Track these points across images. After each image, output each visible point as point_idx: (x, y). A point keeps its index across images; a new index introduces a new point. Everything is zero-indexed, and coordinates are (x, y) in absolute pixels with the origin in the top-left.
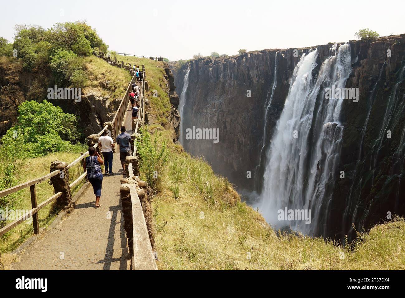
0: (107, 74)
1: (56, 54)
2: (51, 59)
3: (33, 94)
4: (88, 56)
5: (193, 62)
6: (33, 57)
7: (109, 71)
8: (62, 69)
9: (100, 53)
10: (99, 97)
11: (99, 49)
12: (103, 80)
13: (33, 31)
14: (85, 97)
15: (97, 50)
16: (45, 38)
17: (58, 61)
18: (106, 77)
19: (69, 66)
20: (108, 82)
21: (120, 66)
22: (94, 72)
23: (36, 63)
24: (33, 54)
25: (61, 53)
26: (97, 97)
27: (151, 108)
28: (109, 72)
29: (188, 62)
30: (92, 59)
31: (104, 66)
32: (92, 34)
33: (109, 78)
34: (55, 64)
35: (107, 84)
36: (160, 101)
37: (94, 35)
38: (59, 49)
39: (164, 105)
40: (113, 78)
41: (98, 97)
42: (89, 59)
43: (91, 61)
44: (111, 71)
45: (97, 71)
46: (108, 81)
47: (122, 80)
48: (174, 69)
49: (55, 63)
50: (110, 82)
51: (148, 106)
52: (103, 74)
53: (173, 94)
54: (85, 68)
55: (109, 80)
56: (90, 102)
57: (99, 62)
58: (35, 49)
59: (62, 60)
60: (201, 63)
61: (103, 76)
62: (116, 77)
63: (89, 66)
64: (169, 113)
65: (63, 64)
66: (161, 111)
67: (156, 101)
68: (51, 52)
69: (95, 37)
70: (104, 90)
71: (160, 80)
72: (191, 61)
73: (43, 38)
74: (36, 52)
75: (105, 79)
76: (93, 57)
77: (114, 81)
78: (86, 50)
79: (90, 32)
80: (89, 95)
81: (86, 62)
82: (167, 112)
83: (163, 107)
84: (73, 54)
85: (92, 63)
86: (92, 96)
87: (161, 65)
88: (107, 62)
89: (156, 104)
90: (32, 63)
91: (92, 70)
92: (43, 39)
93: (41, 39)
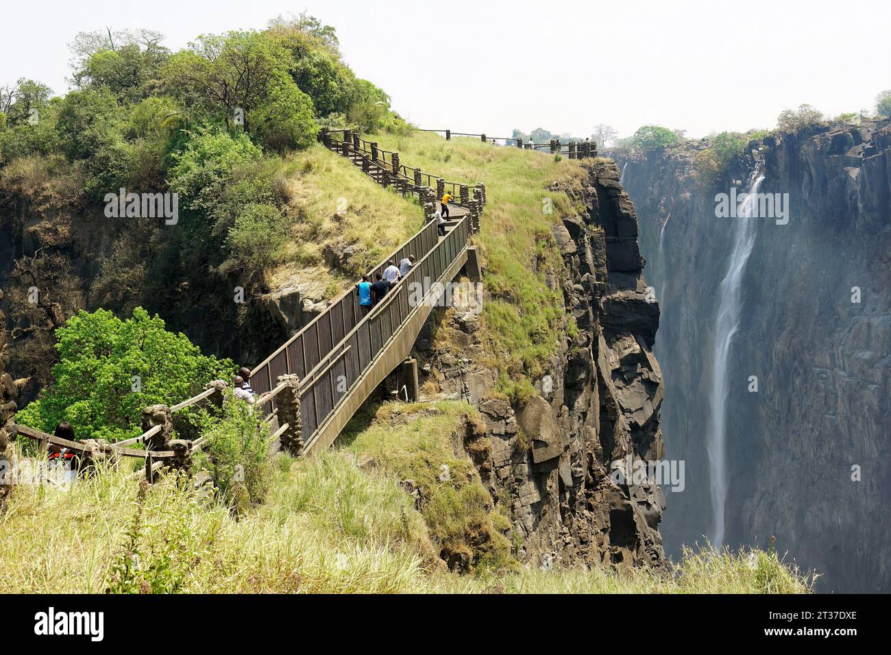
0: (353, 219)
1: (189, 145)
2: (174, 162)
3: (112, 287)
4: (301, 148)
5: (778, 142)
6: (119, 154)
7: (359, 207)
8: (205, 200)
9: (347, 134)
10: (316, 302)
11: (349, 120)
12: (335, 239)
13: (128, 57)
14: (271, 301)
15: (338, 124)
16: (164, 83)
17: (196, 169)
18: (346, 232)
19: (231, 190)
20: (349, 250)
21: (404, 188)
22: (309, 210)
23: (128, 175)
24: (120, 145)
25: (209, 143)
26: (310, 302)
27: (481, 346)
28: (358, 213)
29: (754, 145)
30: (311, 158)
31: (347, 189)
32: (322, 65)
33: (356, 234)
34: (183, 184)
35: (347, 256)
36: (518, 319)
37: (333, 66)
38: (205, 127)
39: (531, 335)
40: (368, 234)
41: (312, 299)
42: (301, 158)
43: (308, 168)
44: (365, 207)
45: (320, 206)
46: (349, 244)
47: (393, 241)
48: (693, 173)
49: (183, 178)
50: (355, 247)
51: (469, 337)
52: (337, 218)
53: (633, 287)
54: (282, 197)
55: (354, 242)
56: (287, 320)
57: (336, 170)
58: (128, 125)
59: (210, 165)
60: (812, 148)
61: (337, 224)
62: (379, 229)
63: (296, 187)
64: (547, 365)
65: (209, 182)
66: (517, 356)
67: (504, 318)
68: (178, 136)
69: (333, 75)
70: (337, 276)
71: (537, 240)
72: (769, 140)
73: (161, 82)
74: (130, 136)
75: (340, 238)
76: (318, 153)
77: (369, 246)
78: (297, 129)
79: (317, 59)
80: (286, 292)
81: (288, 174)
82: (540, 357)
83: (526, 342)
84: (250, 144)
85: (309, 177)
86: (295, 296)
87: (576, 176)
88: (365, 169)
89: (502, 330)
90: (114, 176)
91: (304, 202)
92: (160, 87)
93: (152, 87)
